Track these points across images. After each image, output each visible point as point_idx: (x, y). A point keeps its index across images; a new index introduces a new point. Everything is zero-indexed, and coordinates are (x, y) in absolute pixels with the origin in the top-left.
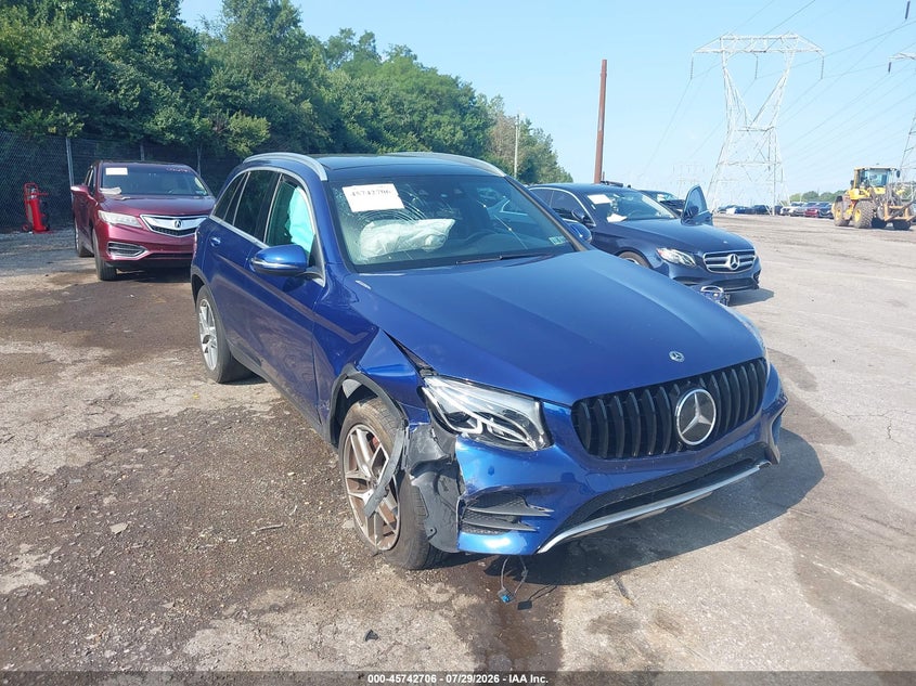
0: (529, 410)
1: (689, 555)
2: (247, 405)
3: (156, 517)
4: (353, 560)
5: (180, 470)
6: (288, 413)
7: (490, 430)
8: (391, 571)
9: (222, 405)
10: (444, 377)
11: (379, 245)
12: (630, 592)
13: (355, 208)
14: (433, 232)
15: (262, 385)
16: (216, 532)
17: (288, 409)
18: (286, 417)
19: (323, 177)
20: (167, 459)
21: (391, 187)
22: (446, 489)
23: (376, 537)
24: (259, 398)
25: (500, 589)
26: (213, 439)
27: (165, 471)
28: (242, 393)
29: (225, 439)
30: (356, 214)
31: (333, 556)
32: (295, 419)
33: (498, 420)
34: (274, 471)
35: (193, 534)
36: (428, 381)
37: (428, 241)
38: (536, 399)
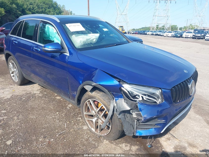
0: (158, 92)
1: (181, 122)
2: (32, 92)
3: (20, 136)
4: (93, 140)
5: (21, 117)
6: (46, 93)
7: (145, 99)
8: (107, 142)
9: (24, 93)
10: (130, 84)
11: (81, 42)
12: (176, 137)
13: (72, 31)
14: (95, 37)
15: (33, 85)
16: (45, 137)
17: (45, 92)
18: (46, 95)
19: (58, 21)
20: (14, 113)
21: (79, 24)
22: (127, 117)
23: (99, 132)
24: (35, 89)
25: (148, 143)
26: (27, 104)
27: (16, 118)
28: (28, 88)
29: (30, 103)
30: (72, 32)
31: (87, 140)
32: (49, 95)
33: (149, 96)
34: (52, 113)
35: (37, 140)
36: (123, 85)
37: (94, 40)
38: (160, 89)
